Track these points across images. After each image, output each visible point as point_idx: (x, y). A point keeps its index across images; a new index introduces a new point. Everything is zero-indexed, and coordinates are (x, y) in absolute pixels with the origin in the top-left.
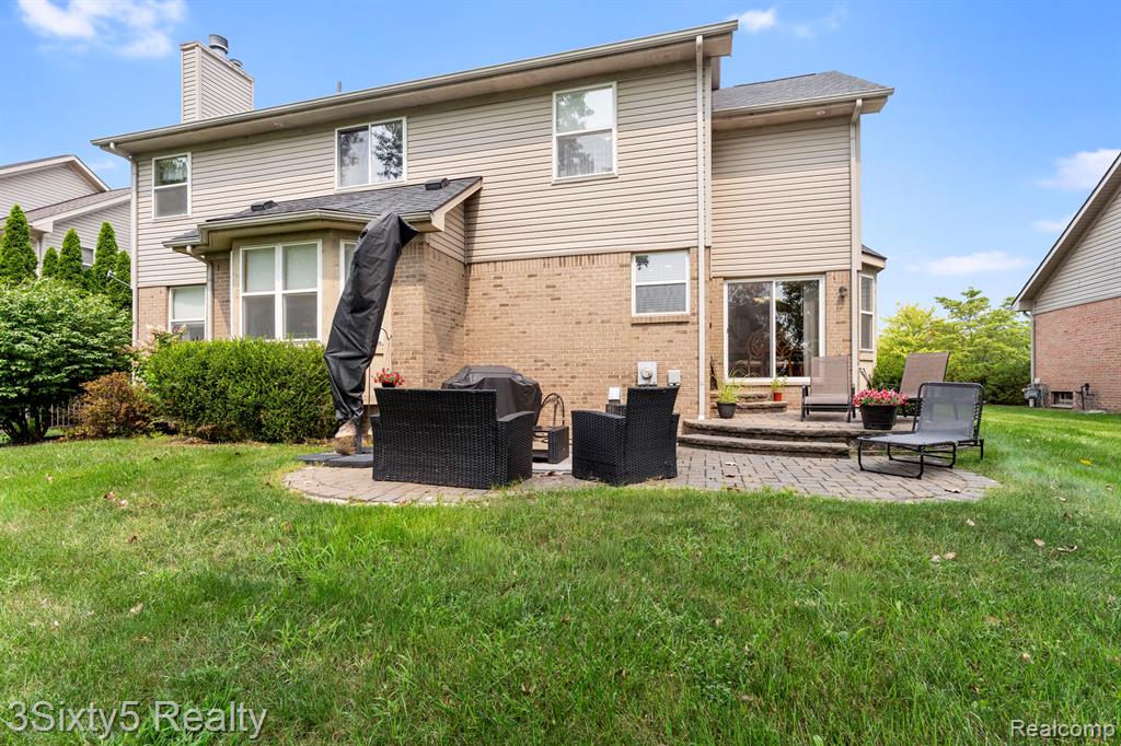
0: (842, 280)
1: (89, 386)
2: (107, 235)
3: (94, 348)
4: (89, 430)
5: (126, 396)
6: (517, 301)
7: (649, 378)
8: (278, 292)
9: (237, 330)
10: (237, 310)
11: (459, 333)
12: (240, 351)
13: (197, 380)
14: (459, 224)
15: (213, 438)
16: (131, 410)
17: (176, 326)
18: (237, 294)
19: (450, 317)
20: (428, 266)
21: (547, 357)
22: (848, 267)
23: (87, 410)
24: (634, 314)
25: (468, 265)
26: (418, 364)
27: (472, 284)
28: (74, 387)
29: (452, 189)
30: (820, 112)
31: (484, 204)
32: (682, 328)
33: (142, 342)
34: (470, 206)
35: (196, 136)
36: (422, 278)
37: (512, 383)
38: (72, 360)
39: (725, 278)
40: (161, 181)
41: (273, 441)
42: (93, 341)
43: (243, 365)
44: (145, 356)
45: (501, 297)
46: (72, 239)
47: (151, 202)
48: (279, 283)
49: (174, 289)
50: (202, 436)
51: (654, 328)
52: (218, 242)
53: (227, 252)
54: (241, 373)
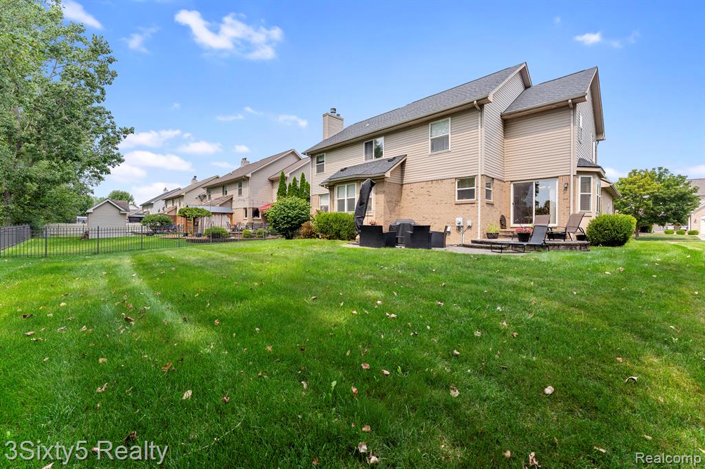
0: (565, 180)
1: (303, 225)
2: (303, 176)
3: (303, 214)
4: (302, 236)
5: (309, 227)
6: (418, 197)
7: (459, 224)
8: (346, 198)
9: (336, 210)
10: (336, 203)
11: (397, 208)
12: (336, 215)
13: (326, 223)
14: (399, 172)
15: (329, 238)
16: (311, 231)
17: (321, 207)
18: (336, 199)
19: (394, 203)
20: (386, 188)
21: (426, 216)
22: (569, 174)
23: (302, 231)
24: (457, 200)
25: (402, 185)
26: (382, 219)
27: (403, 191)
28: (299, 226)
29: (397, 160)
30: (553, 107)
31: (407, 163)
32: (473, 205)
33: (313, 212)
34: (403, 164)
35: (328, 148)
36: (384, 192)
37: (410, 225)
38: (299, 218)
39: (511, 181)
40: (318, 162)
41: (343, 240)
42: (303, 213)
43: (337, 219)
44: (314, 216)
45: (413, 195)
46: (295, 179)
47: (315, 169)
48: (346, 195)
49: (321, 195)
50: (327, 238)
51: (463, 205)
52: (332, 184)
53: (334, 186)
54: (335, 222)
